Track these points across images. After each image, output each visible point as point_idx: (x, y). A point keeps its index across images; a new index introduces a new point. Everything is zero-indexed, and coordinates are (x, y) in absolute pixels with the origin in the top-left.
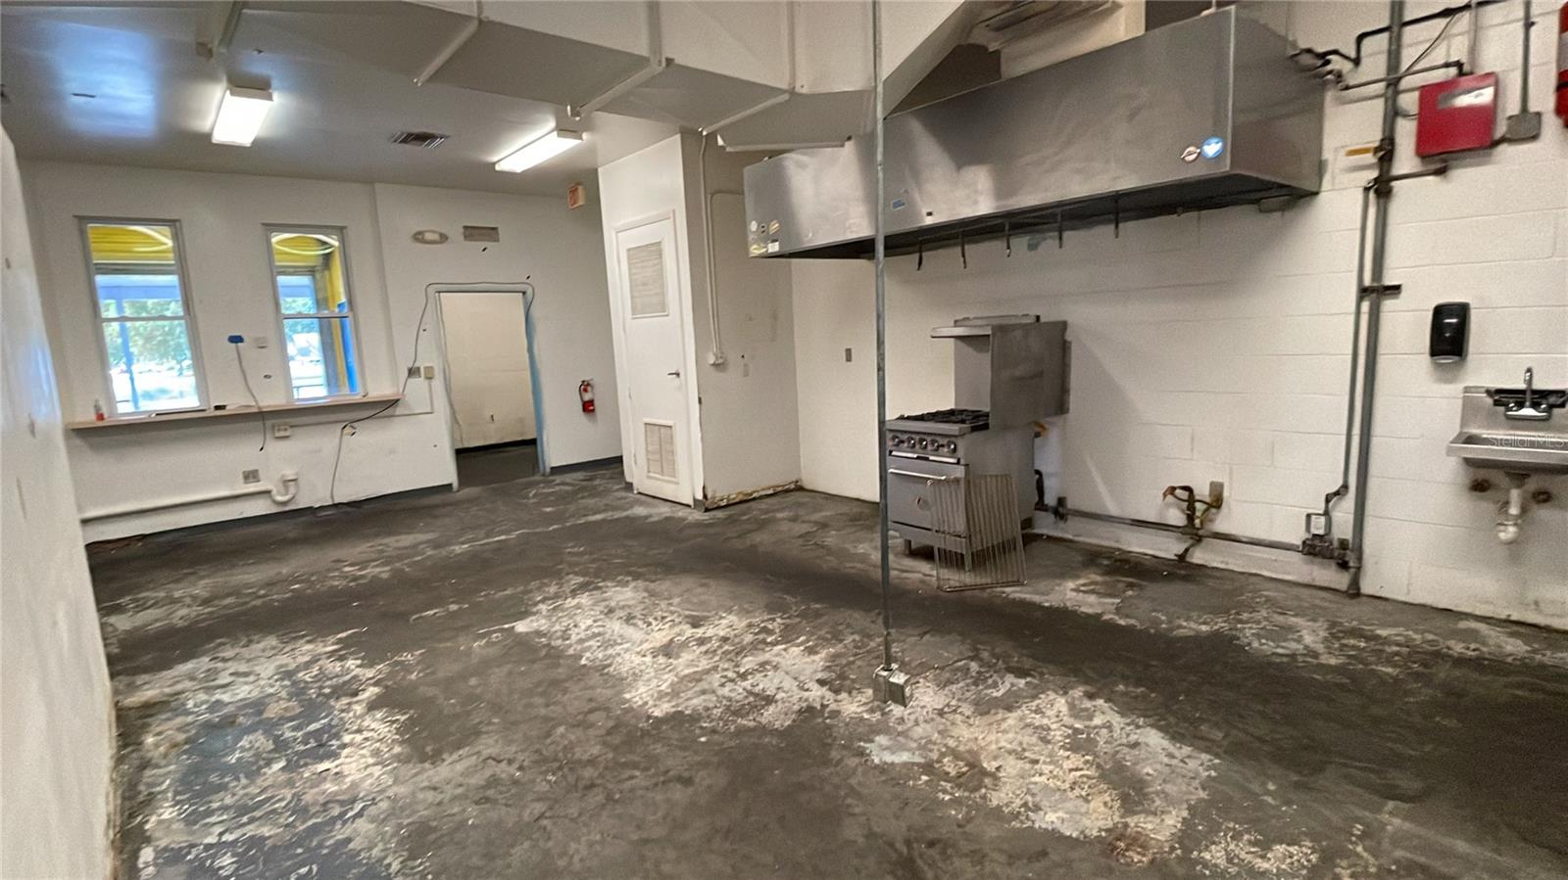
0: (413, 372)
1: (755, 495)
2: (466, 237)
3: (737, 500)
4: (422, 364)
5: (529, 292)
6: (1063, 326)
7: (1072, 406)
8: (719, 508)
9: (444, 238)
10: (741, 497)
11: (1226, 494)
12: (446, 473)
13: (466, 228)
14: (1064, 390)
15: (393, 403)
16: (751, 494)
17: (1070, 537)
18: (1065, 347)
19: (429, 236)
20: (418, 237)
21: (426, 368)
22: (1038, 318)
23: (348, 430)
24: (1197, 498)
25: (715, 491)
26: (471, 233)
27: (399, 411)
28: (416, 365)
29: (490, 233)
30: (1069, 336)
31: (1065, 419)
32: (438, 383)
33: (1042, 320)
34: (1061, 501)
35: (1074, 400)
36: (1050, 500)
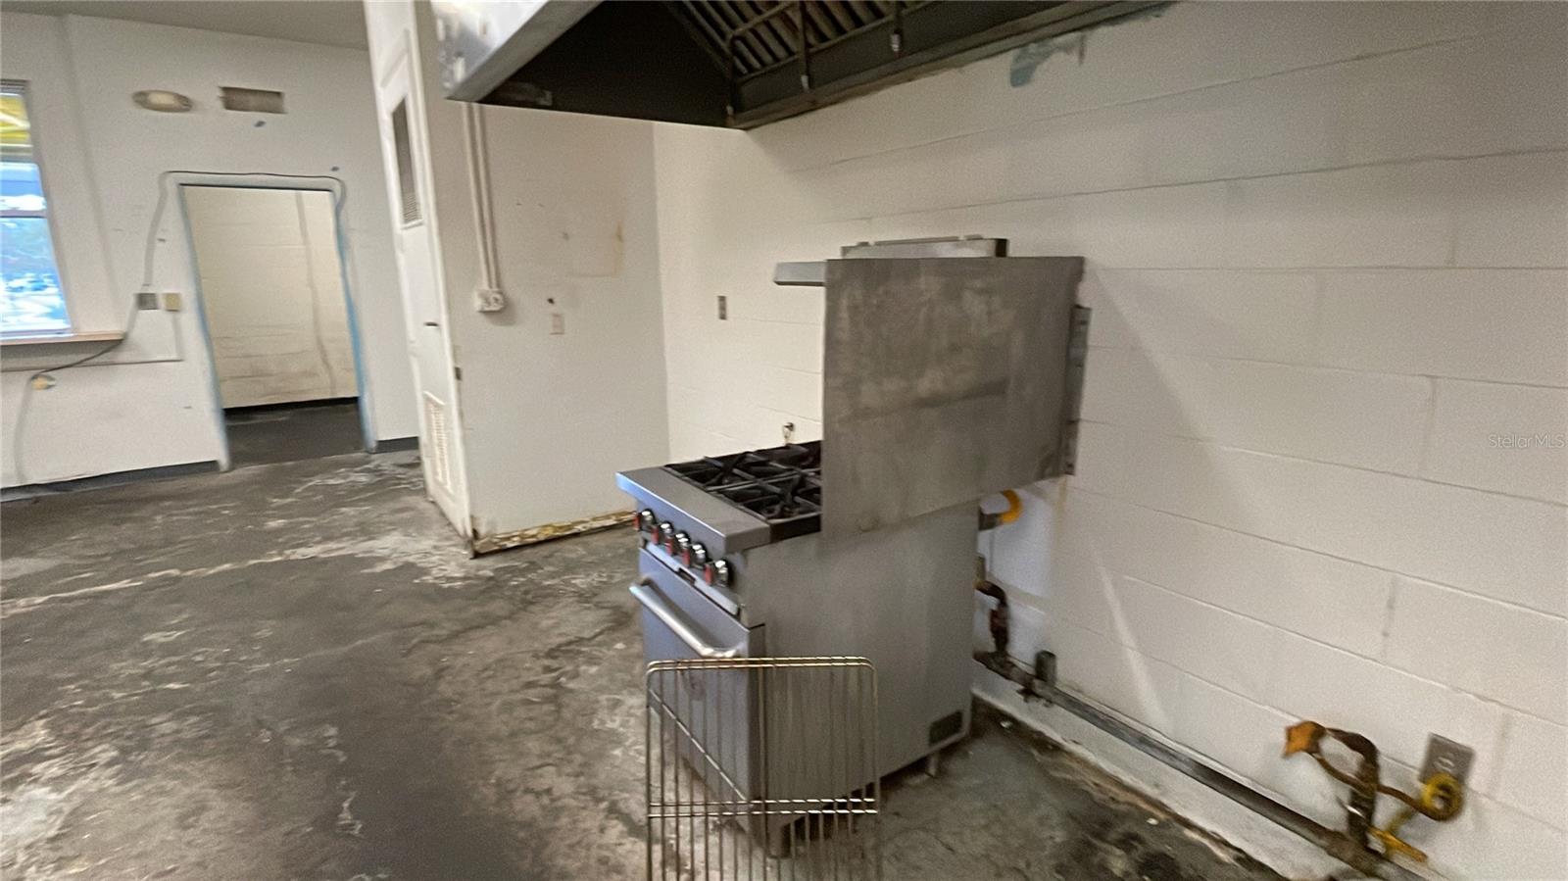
0: (145, 301)
1: (580, 528)
2: (229, 106)
3: (542, 537)
4: (160, 289)
5: (337, 188)
6: (1074, 268)
7: (1081, 463)
8: (505, 550)
9: (185, 104)
10: (550, 532)
11: (1477, 780)
12: (209, 443)
13: (226, 90)
14: (1067, 423)
15: (115, 344)
16: (569, 527)
17: (1057, 737)
18: (1075, 319)
19: (158, 99)
20: (142, 99)
21: (168, 296)
22: (1001, 246)
23: (40, 382)
24: (1386, 782)
25: (492, 523)
26: (233, 98)
27: (124, 355)
28: (150, 291)
29: (270, 101)
30: (1086, 295)
31: (1064, 490)
32: (189, 320)
33: (1012, 251)
34: (1044, 663)
35: (1087, 446)
36: (1022, 651)
